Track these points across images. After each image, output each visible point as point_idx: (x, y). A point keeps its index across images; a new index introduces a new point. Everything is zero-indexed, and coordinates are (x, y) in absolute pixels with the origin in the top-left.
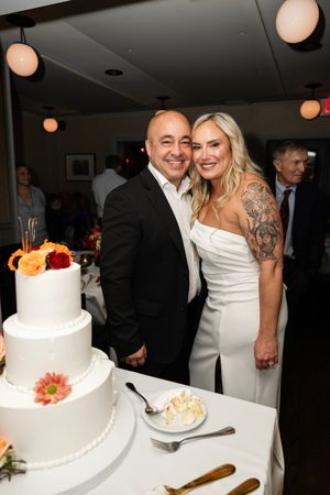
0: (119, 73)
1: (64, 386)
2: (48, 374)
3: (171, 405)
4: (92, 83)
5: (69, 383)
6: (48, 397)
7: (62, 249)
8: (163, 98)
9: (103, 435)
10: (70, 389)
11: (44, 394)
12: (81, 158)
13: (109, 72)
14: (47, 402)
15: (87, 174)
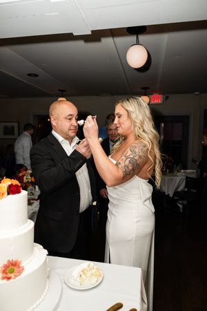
0: (37, 76)
1: (19, 267)
2: (9, 261)
3: (82, 273)
4: (19, 80)
5: (22, 265)
6: (9, 275)
7: (15, 182)
8: (62, 91)
9: (43, 297)
10: (23, 269)
11: (7, 273)
12: (9, 124)
13: (30, 75)
14: (9, 278)
15: (13, 134)
